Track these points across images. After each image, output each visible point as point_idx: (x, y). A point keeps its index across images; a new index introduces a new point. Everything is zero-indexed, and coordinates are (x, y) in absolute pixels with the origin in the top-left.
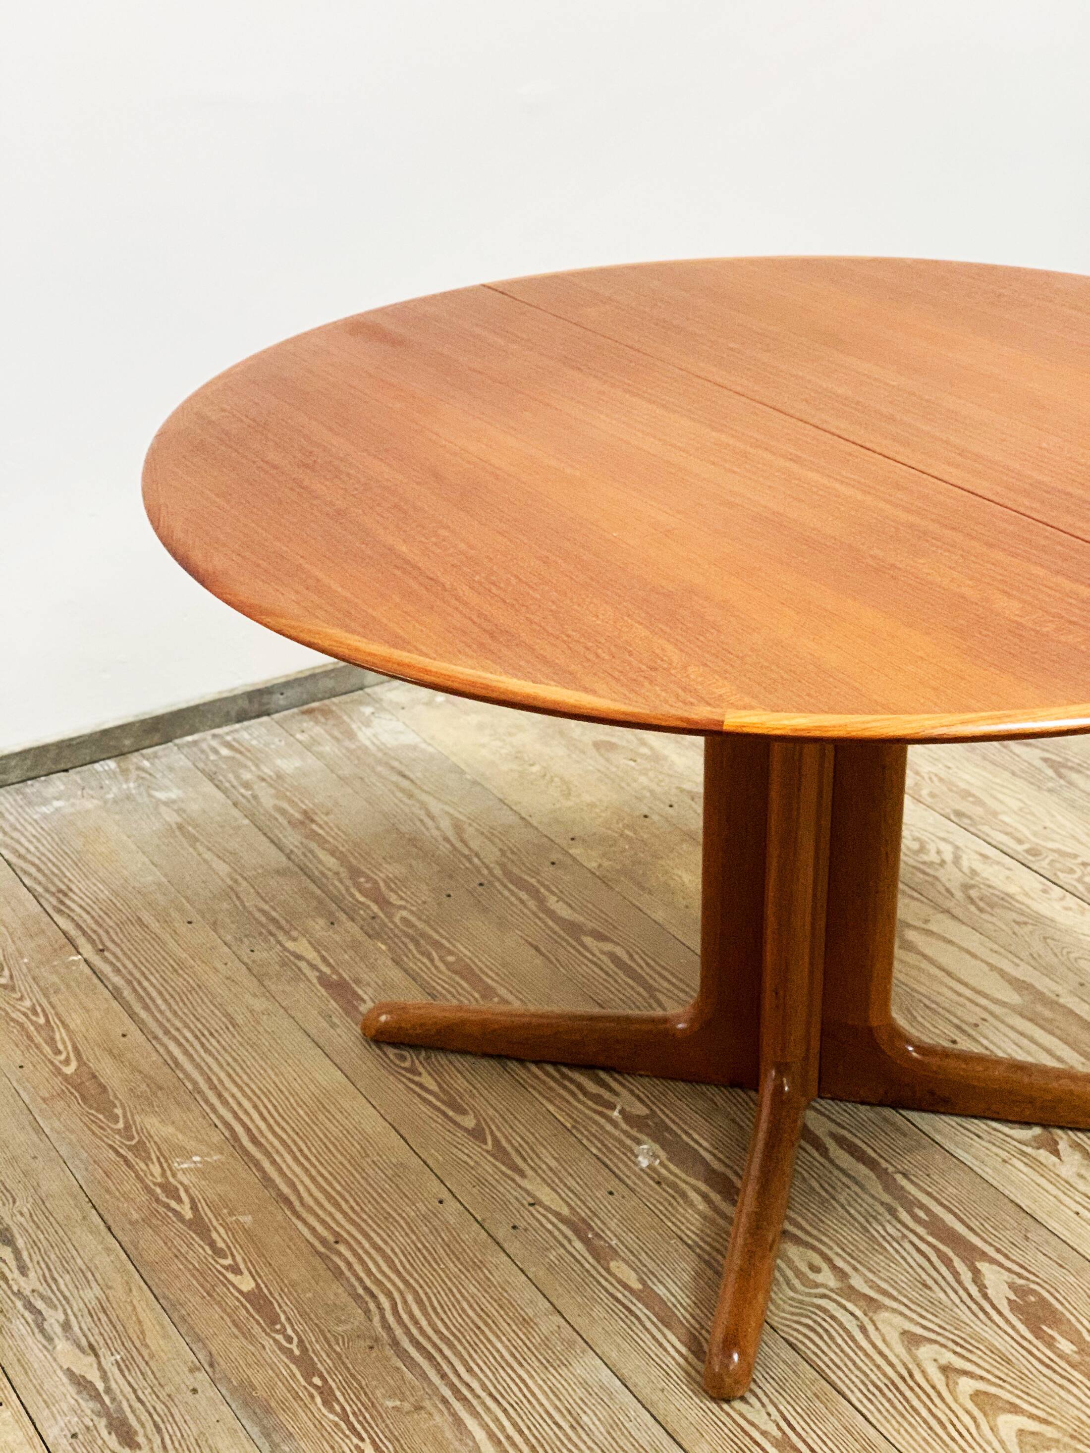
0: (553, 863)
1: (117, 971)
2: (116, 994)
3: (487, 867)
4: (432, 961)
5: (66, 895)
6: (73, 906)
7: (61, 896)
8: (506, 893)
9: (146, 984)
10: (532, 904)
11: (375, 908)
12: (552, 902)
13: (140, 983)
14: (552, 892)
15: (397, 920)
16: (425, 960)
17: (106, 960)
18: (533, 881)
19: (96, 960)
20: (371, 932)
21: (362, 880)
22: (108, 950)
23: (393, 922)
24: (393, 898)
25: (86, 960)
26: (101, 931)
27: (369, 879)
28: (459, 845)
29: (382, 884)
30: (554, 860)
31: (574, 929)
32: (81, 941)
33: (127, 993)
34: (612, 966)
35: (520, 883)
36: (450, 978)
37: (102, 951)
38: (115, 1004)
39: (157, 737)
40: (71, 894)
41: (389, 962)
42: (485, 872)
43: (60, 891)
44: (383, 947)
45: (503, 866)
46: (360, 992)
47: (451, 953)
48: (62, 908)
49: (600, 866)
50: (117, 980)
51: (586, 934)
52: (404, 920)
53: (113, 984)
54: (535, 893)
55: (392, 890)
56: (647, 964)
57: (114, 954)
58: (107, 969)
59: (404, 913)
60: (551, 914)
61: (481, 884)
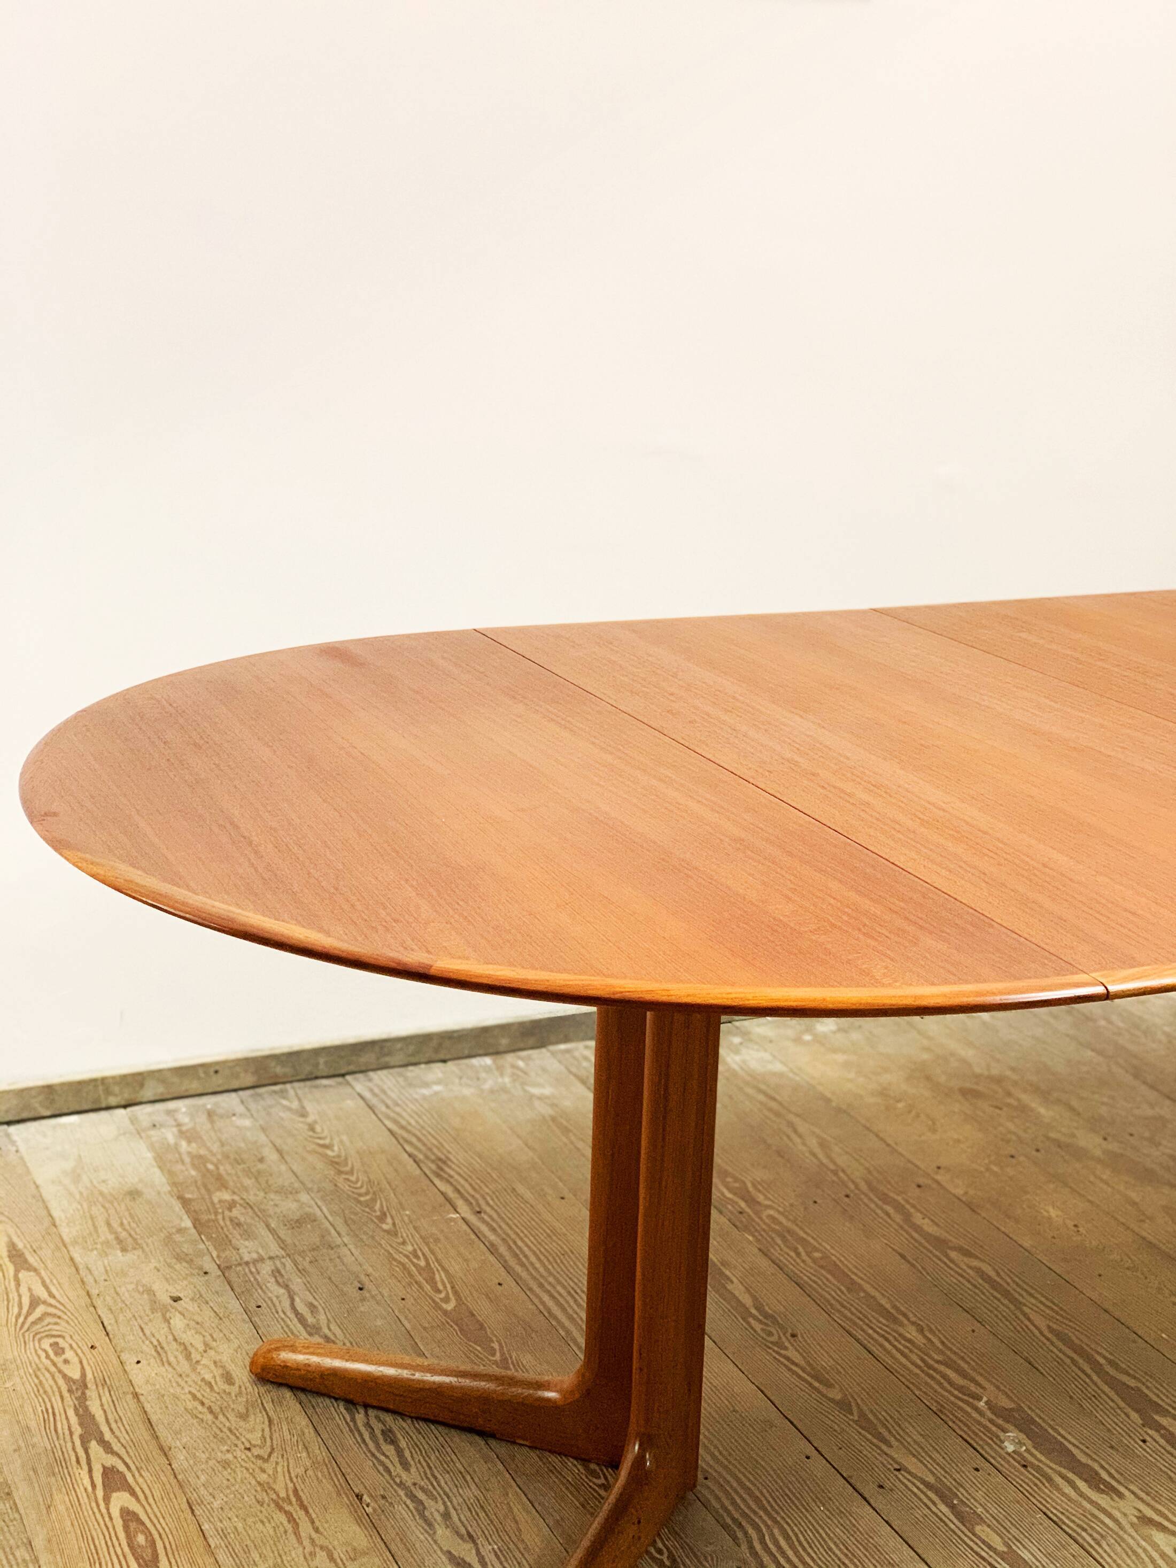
0: (919, 1186)
1: (493, 1230)
2: (492, 1249)
3: (853, 1182)
4: (798, 1254)
5: (444, 1163)
6: (452, 1173)
7: (440, 1163)
8: (873, 1206)
9: (520, 1243)
10: (898, 1218)
11: (743, 1204)
12: (918, 1219)
13: (515, 1243)
14: (919, 1211)
15: (764, 1215)
16: (792, 1254)
17: (484, 1221)
18: (899, 1198)
19: (473, 1219)
20: (738, 1224)
21: (729, 1179)
22: (485, 1212)
23: (760, 1218)
24: (761, 1198)
25: (463, 1219)
26: (477, 1196)
27: (736, 1180)
28: (825, 1161)
29: (749, 1185)
30: (921, 1183)
31: (940, 1243)
32: (460, 1203)
33: (503, 1249)
34: (980, 1281)
35: (885, 1198)
36: (816, 1271)
37: (479, 1212)
38: (492, 1258)
39: (531, 1041)
40: (449, 1163)
41: (756, 1251)
42: (852, 1187)
43: (440, 1159)
44: (751, 1238)
45: (869, 1183)
46: (727, 1273)
47: (817, 1250)
48: (442, 1173)
49: (966, 1193)
50: (492, 1237)
51: (952, 1249)
52: (771, 1217)
53: (490, 1242)
54: (898, 1207)
55: (760, 1191)
56: (1014, 1281)
57: (490, 1217)
58: (484, 1229)
59: (771, 1212)
60: (918, 1229)
61: (847, 1196)
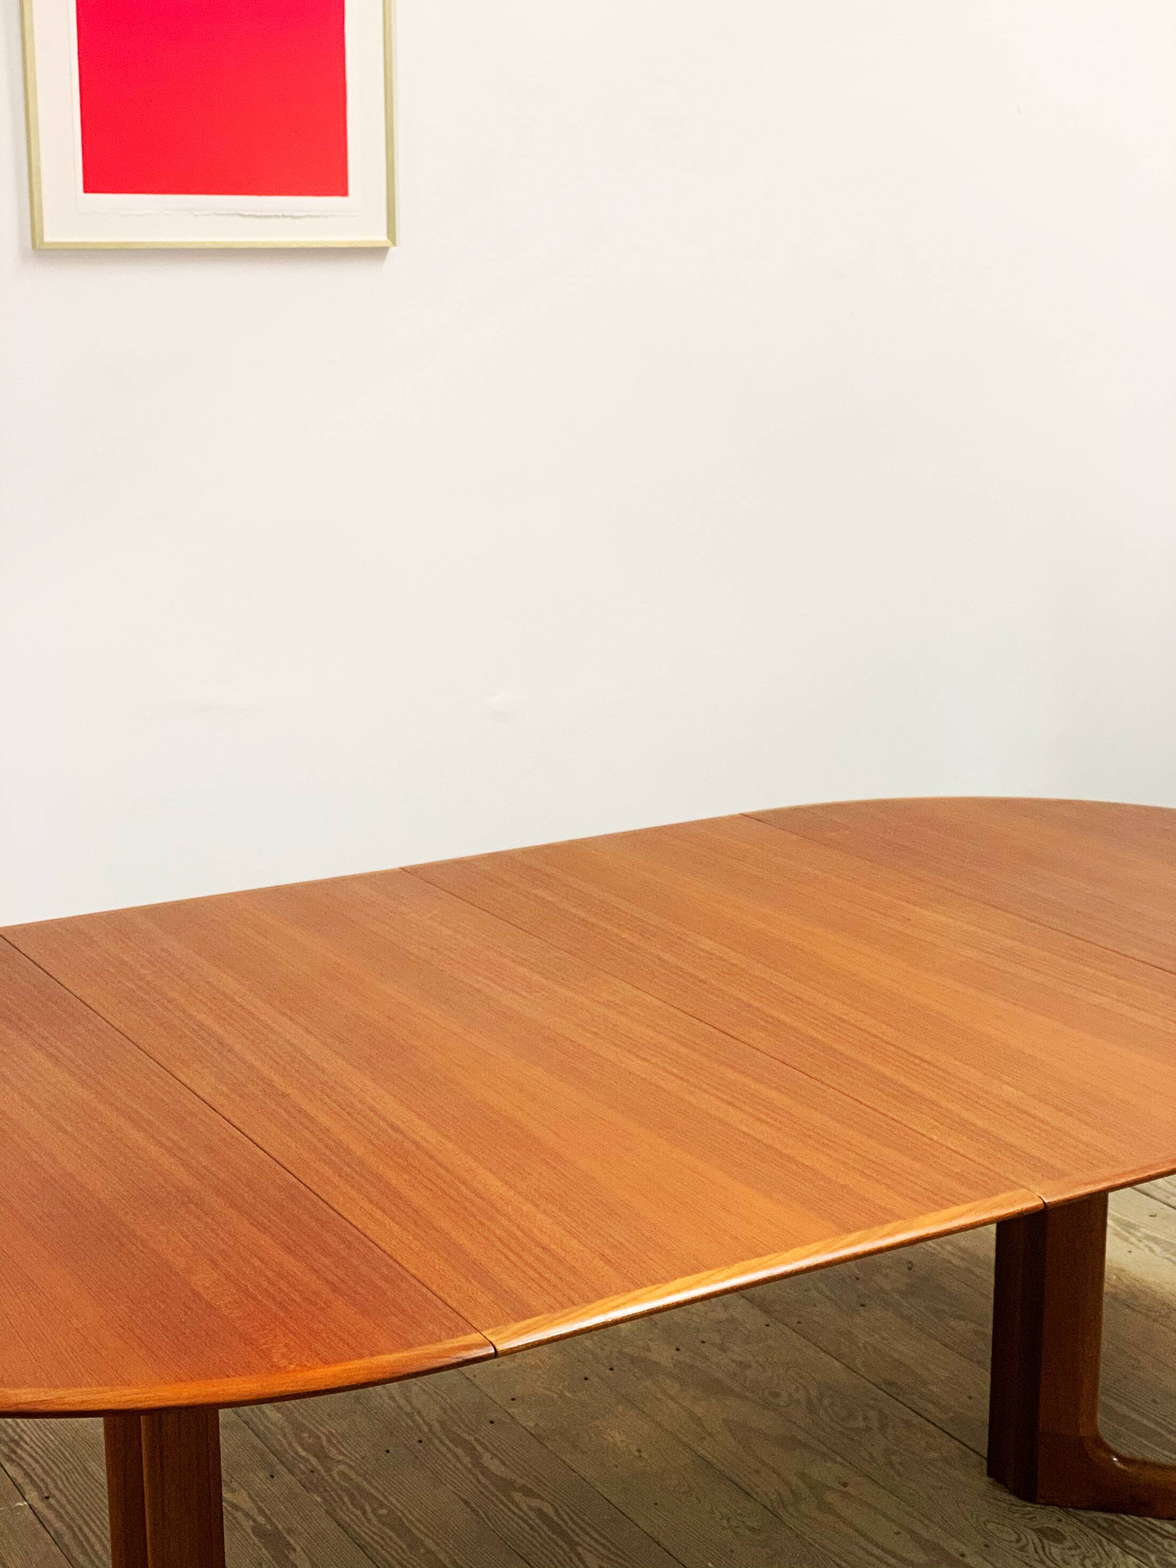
0: (492, 1422)
1: (60, 1517)
2: (57, 1539)
3: (427, 1424)
4: (364, 1513)
5: (17, 1444)
6: (24, 1455)
7: (12, 1445)
8: (444, 1450)
9: (86, 1529)
10: (467, 1460)
11: (314, 1461)
12: (486, 1458)
13: (80, 1529)
14: (489, 1451)
15: (335, 1474)
16: (358, 1512)
17: (50, 1506)
18: (470, 1438)
19: (40, 1505)
20: (308, 1485)
21: (305, 1435)
22: (54, 1496)
23: (331, 1475)
24: (333, 1453)
25: (31, 1506)
26: (48, 1480)
27: (312, 1434)
28: (402, 1402)
29: (324, 1438)
30: (493, 1418)
31: (506, 1486)
32: (28, 1488)
33: (67, 1538)
34: (538, 1521)
35: (457, 1440)
36: (380, 1529)
37: (47, 1498)
38: (55, 1549)
40: (22, 1443)
41: (323, 1515)
42: (426, 1429)
43: (13, 1440)
44: (319, 1499)
45: (442, 1424)
46: (292, 1541)
47: (382, 1505)
48: (13, 1456)
49: (537, 1425)
50: (58, 1525)
51: (515, 1489)
52: (342, 1473)
53: (56, 1532)
54: (470, 1449)
55: (334, 1446)
56: (571, 1519)
57: (58, 1501)
58: (50, 1515)
59: (342, 1467)
60: (485, 1471)
61: (420, 1441)
